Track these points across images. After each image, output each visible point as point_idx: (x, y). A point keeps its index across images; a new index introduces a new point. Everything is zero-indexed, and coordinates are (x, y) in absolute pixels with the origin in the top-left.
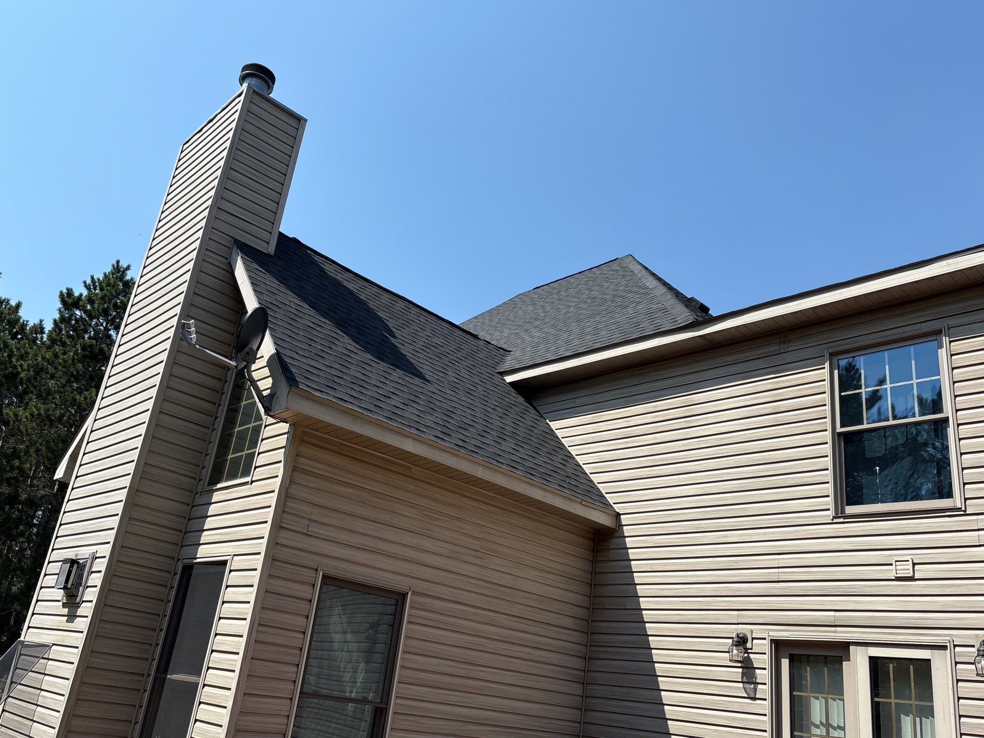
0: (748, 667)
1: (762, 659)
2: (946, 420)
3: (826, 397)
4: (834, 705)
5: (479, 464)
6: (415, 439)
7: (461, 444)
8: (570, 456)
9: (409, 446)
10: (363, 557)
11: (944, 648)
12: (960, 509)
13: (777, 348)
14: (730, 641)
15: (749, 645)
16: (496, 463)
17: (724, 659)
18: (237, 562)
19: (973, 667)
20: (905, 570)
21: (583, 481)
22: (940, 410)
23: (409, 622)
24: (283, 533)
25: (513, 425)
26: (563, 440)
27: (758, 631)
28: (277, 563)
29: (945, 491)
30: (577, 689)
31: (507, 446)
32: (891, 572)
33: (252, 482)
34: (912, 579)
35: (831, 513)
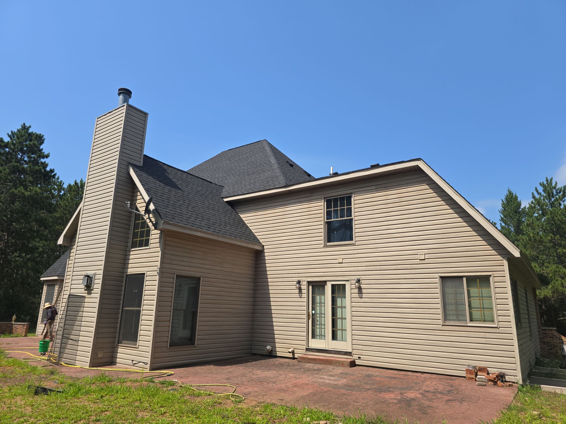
0: (300, 289)
1: (304, 287)
2: (353, 218)
3: (323, 211)
4: (323, 297)
5: (220, 237)
6: (200, 232)
7: (214, 231)
8: (248, 227)
9: (199, 234)
10: (187, 268)
11: (349, 281)
12: (354, 244)
13: (310, 195)
14: (296, 282)
15: (301, 283)
16: (225, 235)
17: (294, 287)
18: (149, 273)
19: (354, 285)
20: (341, 261)
21: (253, 236)
22: (351, 216)
23: (202, 286)
24: (164, 264)
25: (228, 219)
26: (245, 221)
27: (304, 279)
28: (163, 273)
29: (351, 239)
30: (252, 300)
31: (228, 228)
32: (337, 261)
33: (150, 248)
34: (342, 263)
35: (323, 245)
